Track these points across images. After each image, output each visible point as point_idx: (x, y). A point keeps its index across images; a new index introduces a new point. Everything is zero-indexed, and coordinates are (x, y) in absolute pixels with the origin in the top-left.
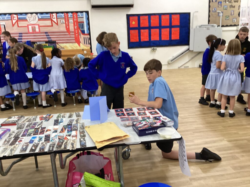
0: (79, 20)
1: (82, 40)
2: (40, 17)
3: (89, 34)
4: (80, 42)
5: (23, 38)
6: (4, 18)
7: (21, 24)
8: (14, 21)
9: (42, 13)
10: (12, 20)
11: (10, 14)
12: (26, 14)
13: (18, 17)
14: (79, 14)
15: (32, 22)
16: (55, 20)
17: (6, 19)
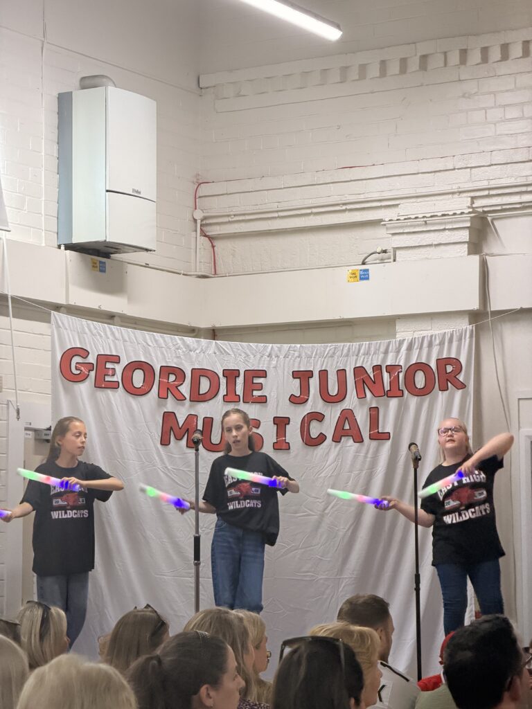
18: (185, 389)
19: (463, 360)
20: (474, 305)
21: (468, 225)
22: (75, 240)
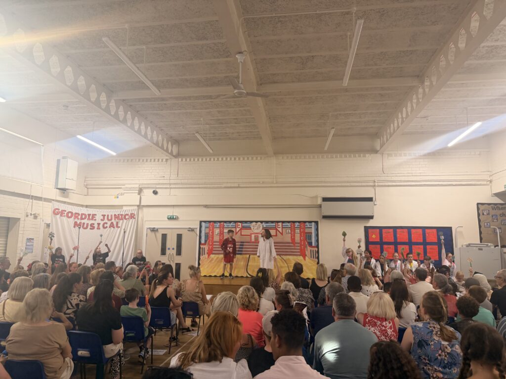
0: (307, 230)
1: (308, 253)
2: (265, 226)
3: (318, 247)
4: (306, 255)
5: (244, 247)
6: (229, 226)
7: (245, 232)
8: (238, 229)
9: (267, 222)
10: (236, 228)
11: (235, 222)
12: (251, 222)
13: (243, 225)
14: (307, 224)
15: (256, 231)
16: (280, 230)
17: (230, 227)
18: (79, 217)
19: (135, 214)
20: (138, 204)
21: (138, 190)
22: (58, 187)
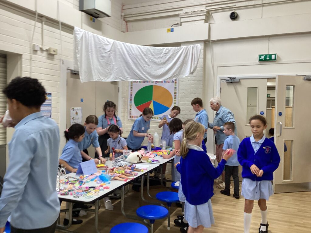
20: (206, 38)
21: (205, 14)
